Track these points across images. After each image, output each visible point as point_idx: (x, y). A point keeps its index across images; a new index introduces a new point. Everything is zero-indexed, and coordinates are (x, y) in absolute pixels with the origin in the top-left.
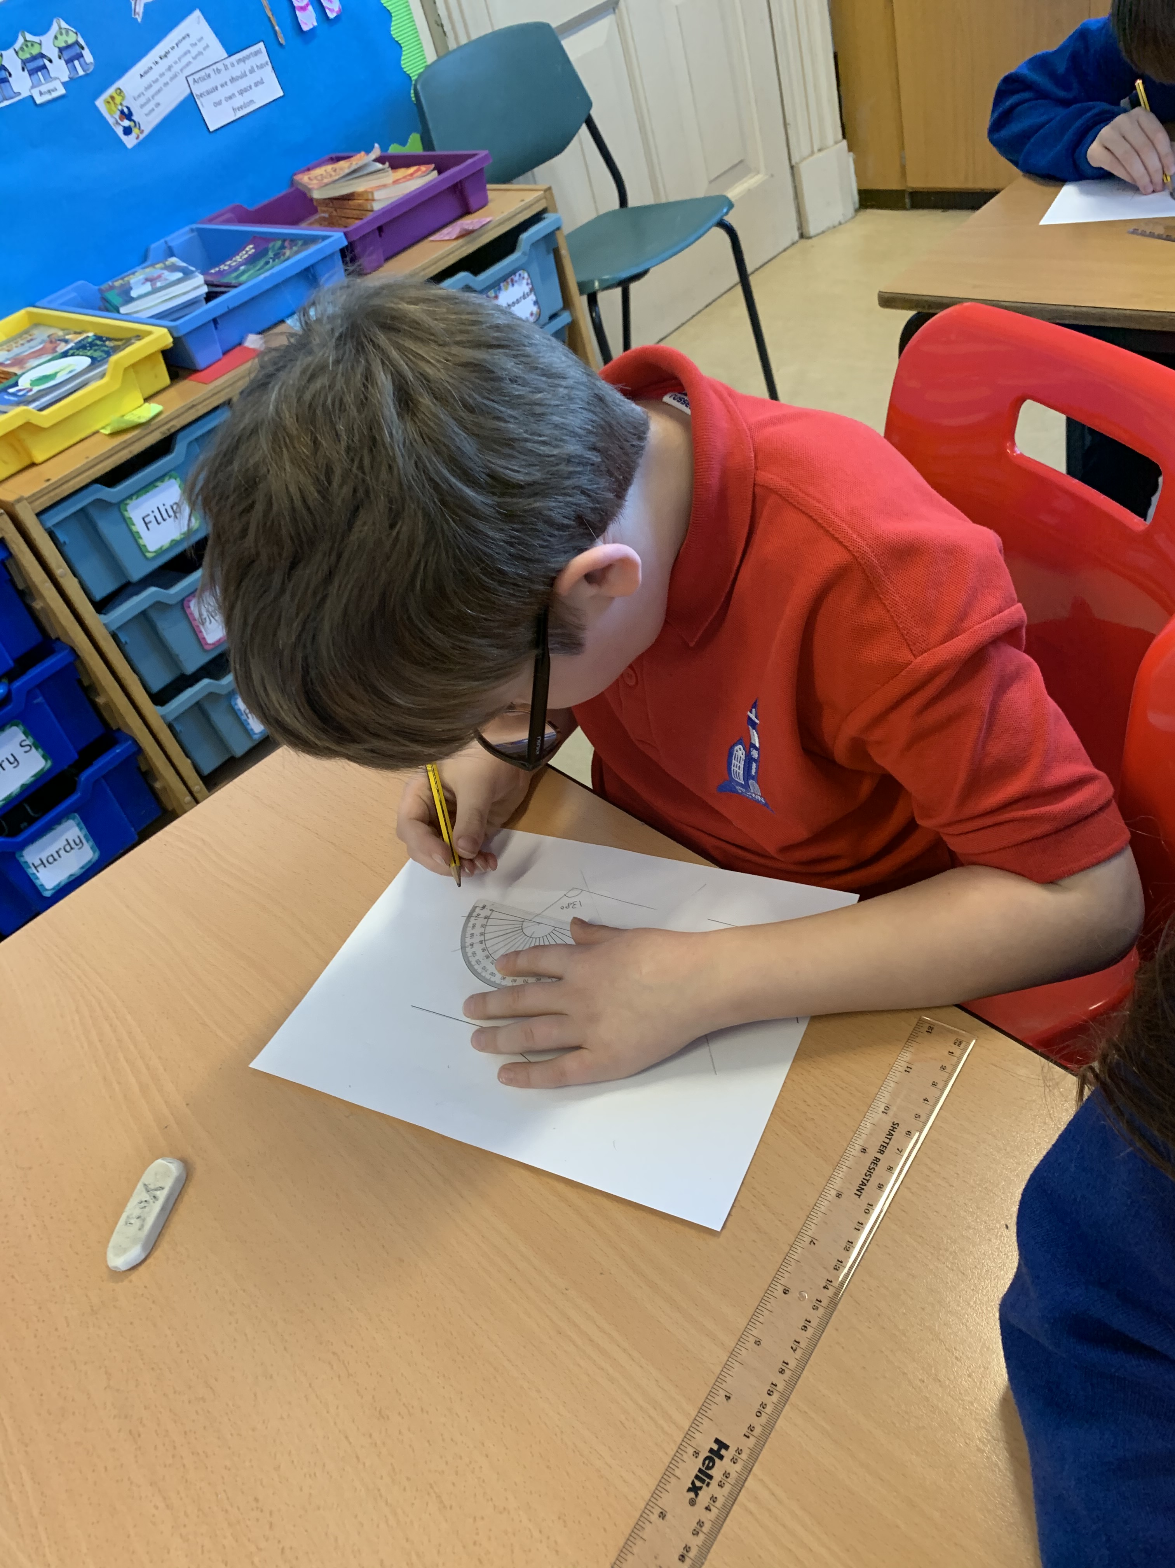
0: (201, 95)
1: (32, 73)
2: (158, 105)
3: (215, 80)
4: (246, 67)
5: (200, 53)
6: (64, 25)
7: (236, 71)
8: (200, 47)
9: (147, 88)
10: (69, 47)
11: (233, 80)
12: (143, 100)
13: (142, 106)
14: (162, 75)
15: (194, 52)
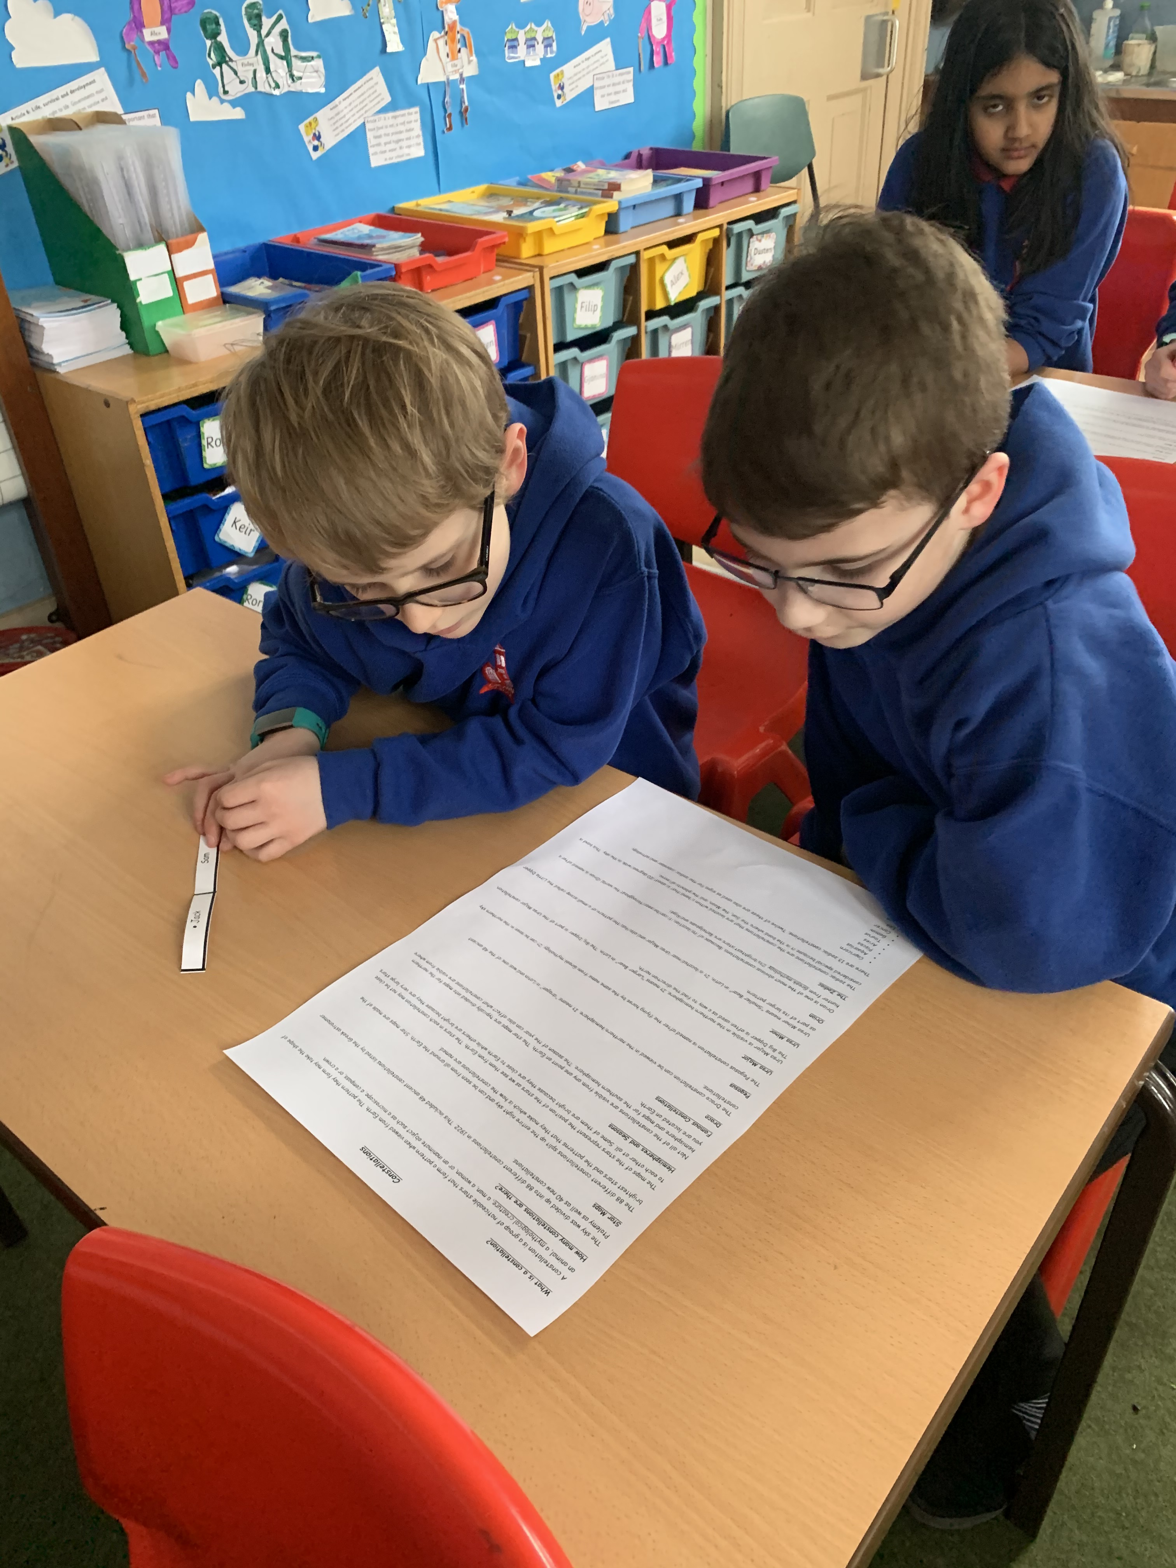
0: (597, 88)
1: (529, 47)
2: (577, 86)
3: (606, 82)
4: (621, 79)
5: (603, 63)
6: (550, 25)
7: (617, 80)
8: (605, 59)
9: (575, 75)
10: (548, 38)
11: (614, 85)
12: (570, 81)
13: (570, 85)
14: (584, 69)
15: (602, 61)
